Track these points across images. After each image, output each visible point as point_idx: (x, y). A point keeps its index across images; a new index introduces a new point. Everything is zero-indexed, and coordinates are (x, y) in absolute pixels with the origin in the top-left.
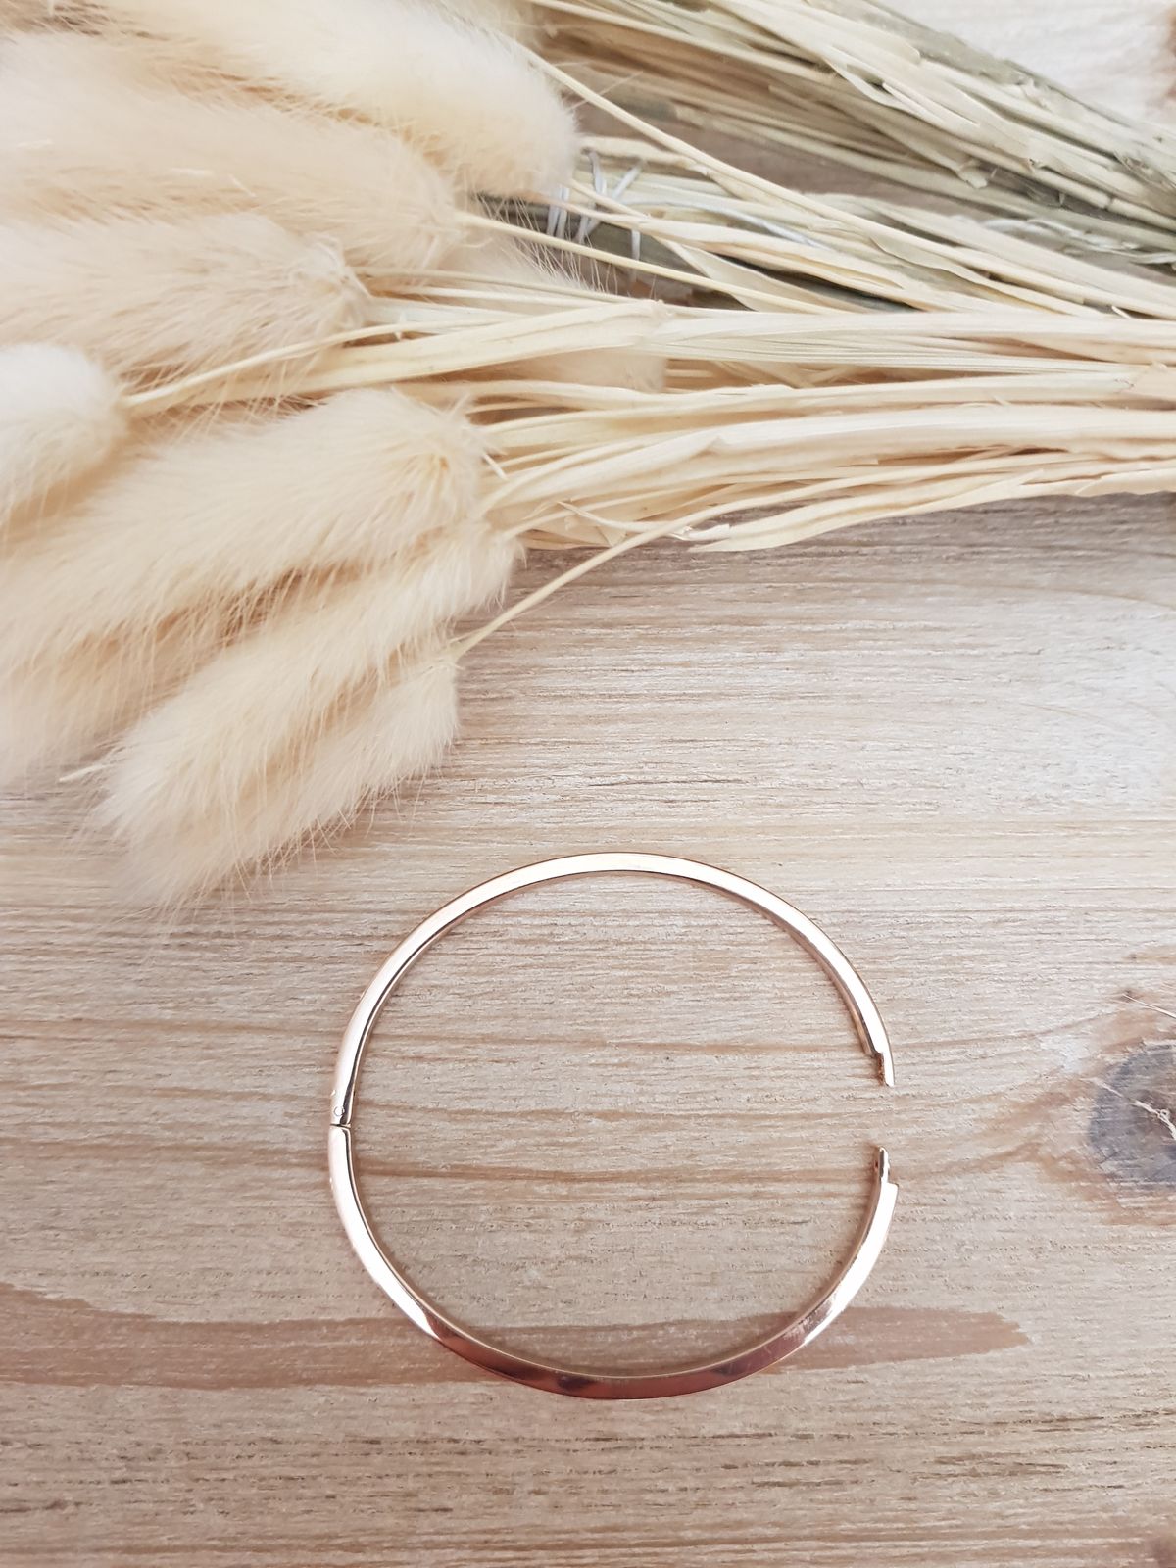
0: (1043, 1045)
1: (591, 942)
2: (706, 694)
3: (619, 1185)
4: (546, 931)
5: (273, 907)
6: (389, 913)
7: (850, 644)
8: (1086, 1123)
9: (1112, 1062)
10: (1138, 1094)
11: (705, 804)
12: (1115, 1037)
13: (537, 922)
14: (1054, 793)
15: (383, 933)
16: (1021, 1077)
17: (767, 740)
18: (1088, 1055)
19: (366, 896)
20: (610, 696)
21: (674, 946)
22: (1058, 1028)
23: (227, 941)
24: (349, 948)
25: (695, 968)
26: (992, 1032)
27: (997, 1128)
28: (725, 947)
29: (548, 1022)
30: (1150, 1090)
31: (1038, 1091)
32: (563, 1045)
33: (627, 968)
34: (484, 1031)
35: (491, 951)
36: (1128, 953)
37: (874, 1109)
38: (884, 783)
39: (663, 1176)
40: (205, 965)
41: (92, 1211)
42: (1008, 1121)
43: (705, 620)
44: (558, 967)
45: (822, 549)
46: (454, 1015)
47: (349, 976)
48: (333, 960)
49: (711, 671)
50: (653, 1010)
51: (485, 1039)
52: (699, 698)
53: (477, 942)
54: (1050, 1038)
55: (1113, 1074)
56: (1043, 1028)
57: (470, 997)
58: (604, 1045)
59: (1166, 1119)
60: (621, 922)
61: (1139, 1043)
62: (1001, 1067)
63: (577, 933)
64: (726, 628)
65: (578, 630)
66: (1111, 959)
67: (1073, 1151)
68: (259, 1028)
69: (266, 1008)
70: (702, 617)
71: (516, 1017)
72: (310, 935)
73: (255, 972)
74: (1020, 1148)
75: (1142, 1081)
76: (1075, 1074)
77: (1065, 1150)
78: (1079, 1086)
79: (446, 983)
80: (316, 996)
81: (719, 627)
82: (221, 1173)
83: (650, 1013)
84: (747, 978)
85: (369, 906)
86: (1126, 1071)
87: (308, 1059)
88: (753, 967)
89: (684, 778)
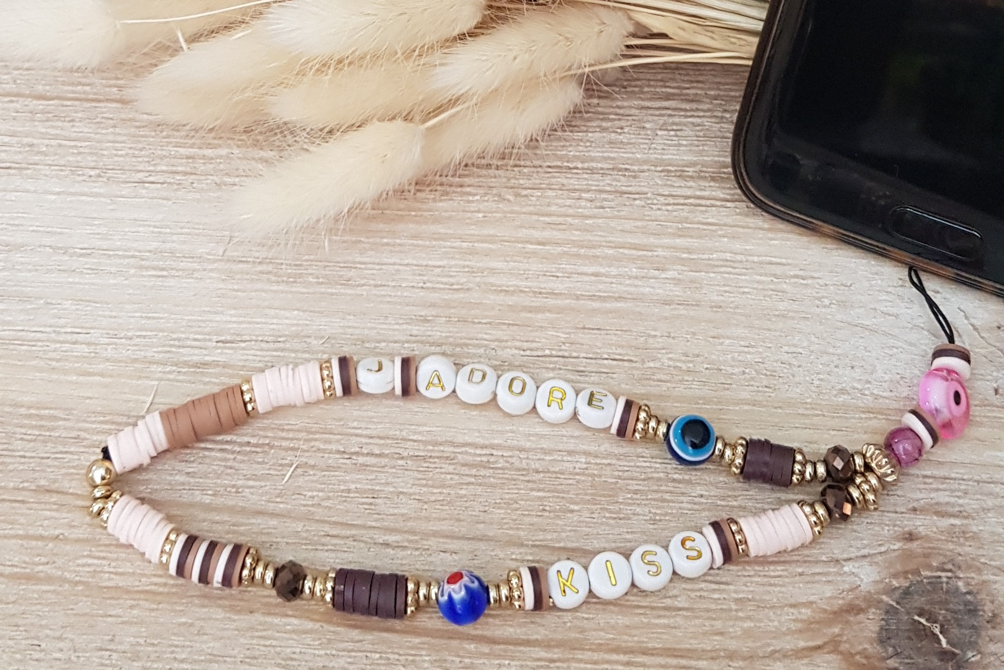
0: (846, 569)
1: (519, 470)
2: (610, 297)
3: (528, 649)
4: (485, 459)
5: (289, 427)
6: (372, 437)
7: (716, 270)
8: (877, 629)
9: (897, 585)
10: (917, 611)
11: (605, 375)
12: (899, 567)
13: (478, 452)
14: (860, 387)
15: (366, 451)
16: (828, 591)
17: (653, 333)
18: (878, 578)
19: (355, 424)
20: (540, 293)
21: (577, 477)
22: (857, 557)
23: (253, 449)
24: (341, 461)
25: (592, 494)
26: (808, 556)
27: (809, 627)
28: (614, 480)
29: (481, 526)
30: (926, 608)
31: (841, 602)
32: (493, 543)
33: (543, 490)
34: (435, 528)
35: (443, 470)
36: (910, 506)
37: (719, 607)
38: (736, 370)
39: (560, 644)
40: (236, 465)
41: (139, 640)
42: (818, 622)
43: (611, 244)
44: (493, 486)
45: (698, 202)
46: (413, 515)
47: (339, 481)
48: (329, 468)
49: (614, 280)
50: (559, 522)
51: (435, 534)
52: (603, 299)
53: (435, 463)
54: (851, 564)
55: (897, 594)
56: (845, 556)
57: (426, 503)
58: (522, 545)
59: (937, 631)
60: (540, 456)
61: (917, 572)
62: (813, 583)
63: (507, 462)
64: (626, 251)
65: (520, 245)
66: (898, 510)
67: (865, 649)
68: (272, 514)
69: (278, 500)
70: (610, 242)
71: (459, 520)
72: (314, 449)
73: (272, 472)
74: (825, 644)
75: (919, 601)
76: (869, 592)
77: (860, 648)
78: (871, 601)
79: (411, 491)
80: (315, 493)
81: (621, 250)
82: (236, 618)
83: (557, 525)
84: (629, 504)
85: (359, 431)
86: (907, 592)
87: (306, 539)
88: (635, 496)
89: (591, 356)
